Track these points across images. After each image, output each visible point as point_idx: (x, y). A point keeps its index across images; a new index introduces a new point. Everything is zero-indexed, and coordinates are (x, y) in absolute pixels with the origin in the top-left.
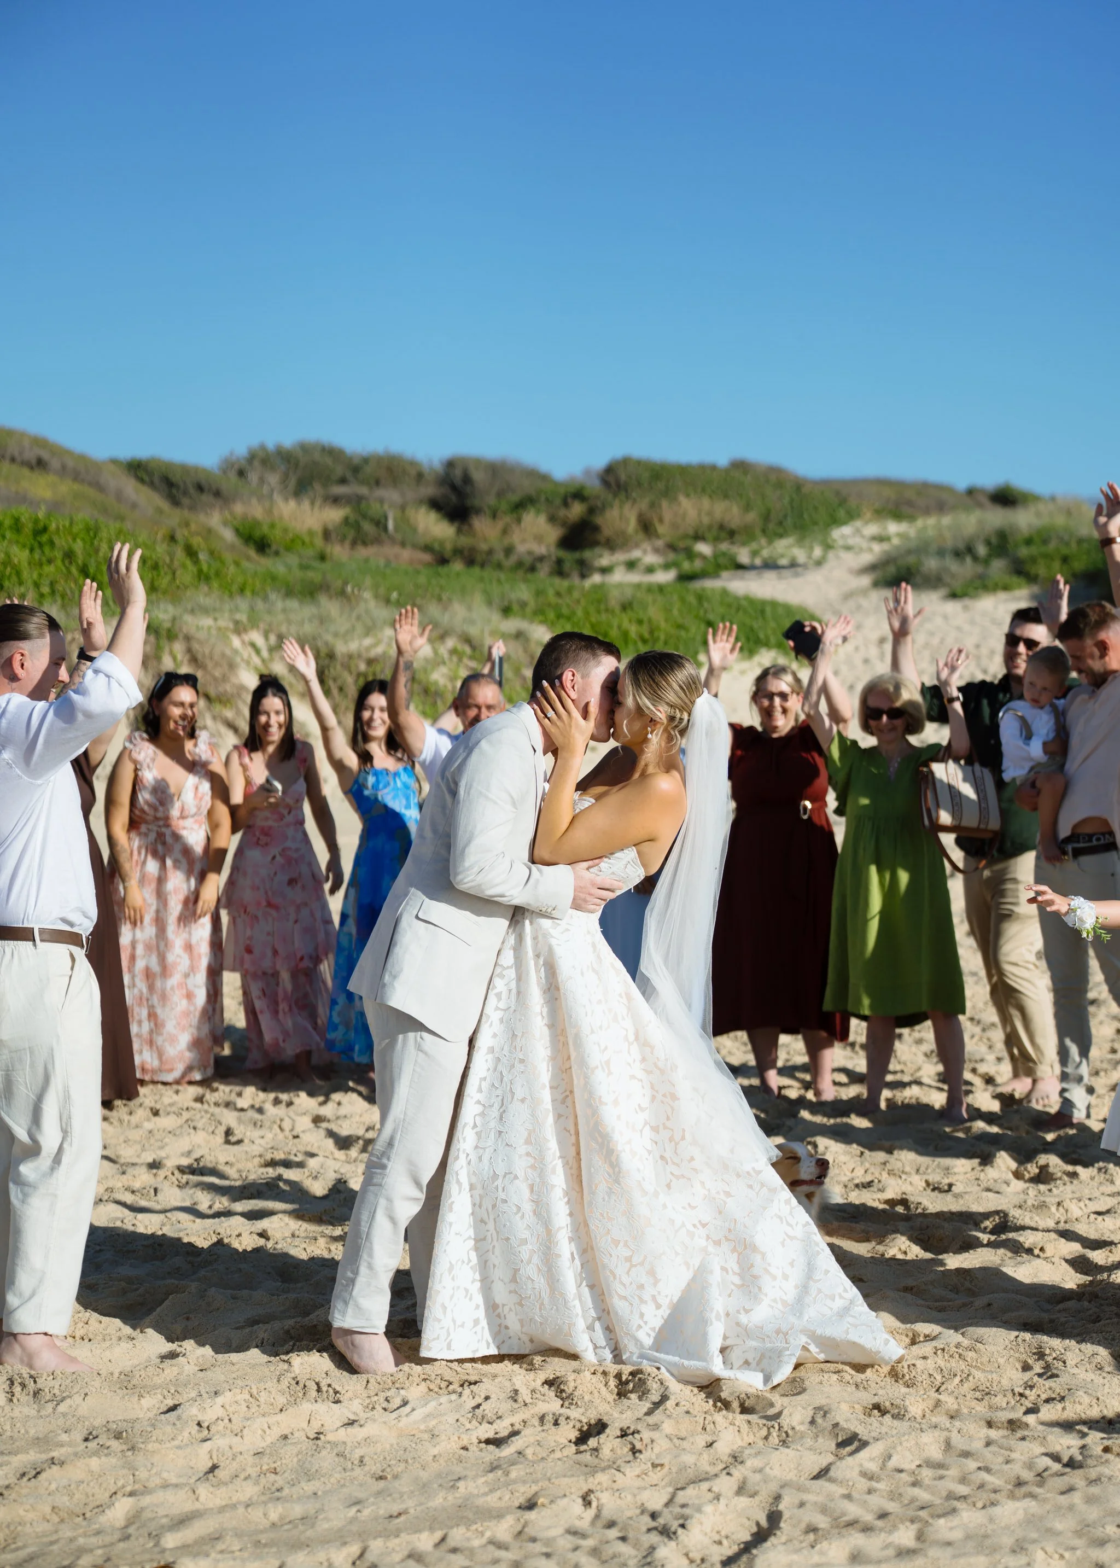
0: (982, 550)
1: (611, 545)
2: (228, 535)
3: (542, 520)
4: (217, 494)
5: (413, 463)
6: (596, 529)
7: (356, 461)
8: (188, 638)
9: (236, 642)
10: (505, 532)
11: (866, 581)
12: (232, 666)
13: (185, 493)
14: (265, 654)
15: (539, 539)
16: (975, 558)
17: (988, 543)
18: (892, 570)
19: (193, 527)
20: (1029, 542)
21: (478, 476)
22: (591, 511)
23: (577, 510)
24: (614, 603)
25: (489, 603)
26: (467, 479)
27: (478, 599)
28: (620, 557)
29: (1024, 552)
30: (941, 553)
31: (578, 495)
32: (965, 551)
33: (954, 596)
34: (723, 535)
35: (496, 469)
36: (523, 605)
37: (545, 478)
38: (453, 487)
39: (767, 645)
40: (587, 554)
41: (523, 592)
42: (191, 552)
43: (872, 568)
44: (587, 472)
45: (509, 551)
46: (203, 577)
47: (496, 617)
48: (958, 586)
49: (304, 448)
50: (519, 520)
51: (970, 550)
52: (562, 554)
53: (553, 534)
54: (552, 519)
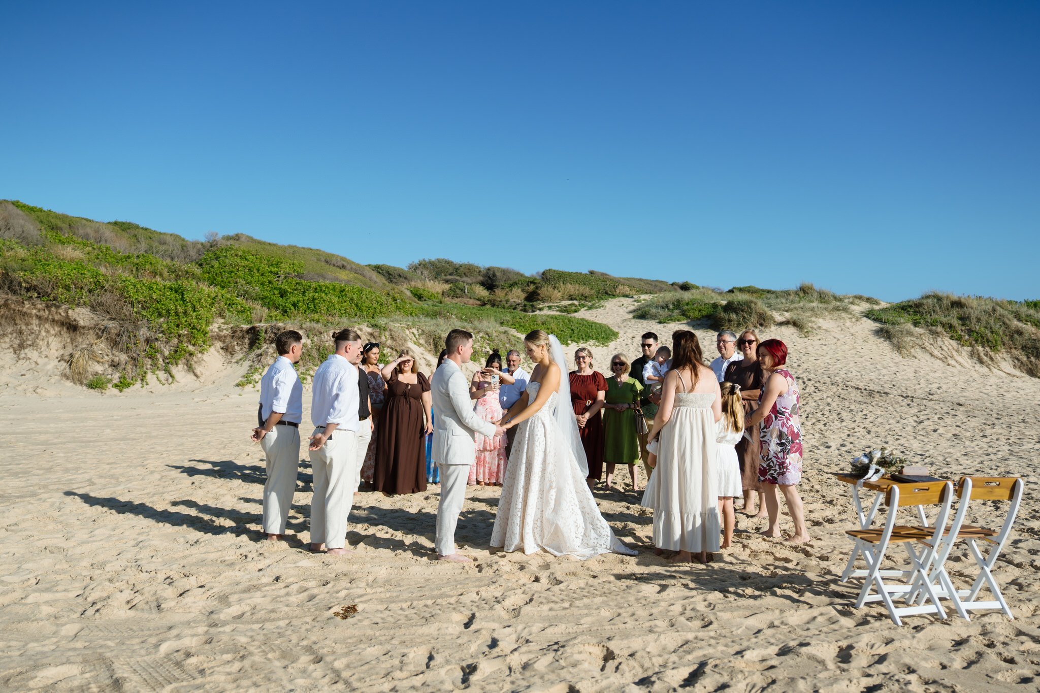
0: (671, 307)
1: (543, 300)
2: (408, 293)
3: (520, 290)
4: (406, 278)
5: (477, 267)
6: (538, 294)
7: (457, 266)
8: (390, 330)
9: (407, 332)
10: (506, 294)
11: (631, 316)
13: (395, 277)
15: (518, 297)
16: (669, 309)
17: (673, 304)
18: (640, 312)
19: (396, 290)
20: (687, 304)
21: (498, 274)
22: (537, 288)
23: (532, 287)
24: (539, 322)
25: (496, 321)
26: (494, 275)
27: (492, 319)
28: (546, 304)
29: (686, 307)
30: (657, 307)
31: (533, 282)
32: (665, 307)
33: (660, 323)
34: (583, 298)
35: (504, 272)
36: (508, 322)
37: (522, 275)
38: (489, 277)
39: (592, 338)
40: (535, 303)
41: (508, 317)
42: (395, 299)
43: (634, 311)
44: (537, 273)
45: (507, 301)
46: (398, 308)
47: (498, 325)
48: (662, 318)
49: (439, 261)
50: (511, 290)
51: (667, 306)
52: (526, 303)
53: (523, 295)
54: (523, 290)
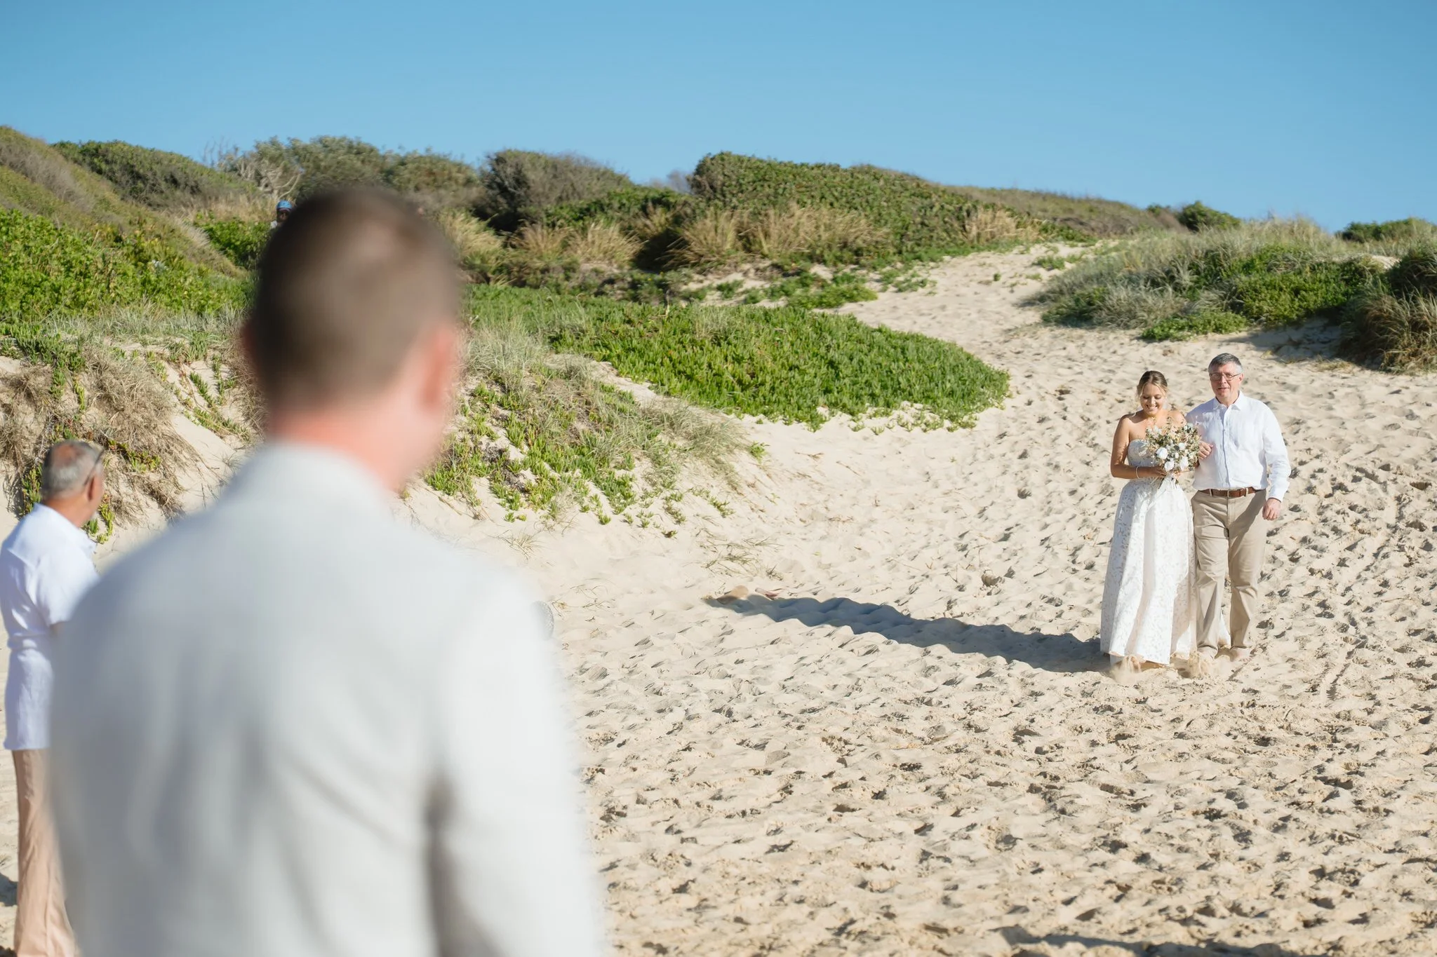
0: (1186, 278)
1: (701, 265)
2: (198, 239)
3: (614, 229)
4: (195, 190)
5: (460, 167)
6: (684, 244)
7: (390, 163)
8: (98, 367)
9: (172, 375)
10: (565, 245)
11: (1033, 315)
12: (160, 408)
13: (153, 188)
14: (212, 393)
15: (609, 255)
16: (1178, 289)
17: (1193, 267)
18: (1067, 301)
19: (148, 227)
20: (1248, 268)
21: (532, 176)
22: (677, 220)
23: (659, 219)
24: (702, 334)
25: (532, 331)
26: (520, 181)
27: (518, 323)
28: (713, 280)
29: (1242, 280)
30: (1131, 280)
31: (661, 201)
32: (1163, 279)
33: (1149, 338)
34: (847, 255)
35: (557, 168)
36: (580, 333)
37: (620, 180)
38: (503, 190)
39: (909, 396)
40: (671, 276)
41: (580, 317)
42: (140, 257)
43: (1041, 299)
44: (673, 176)
45: (569, 269)
46: (149, 289)
47: (540, 348)
48: (1154, 322)
49: (326, 145)
50: (584, 230)
51: (1171, 278)
52: (638, 275)
53: (627, 249)
54: (626, 231)
